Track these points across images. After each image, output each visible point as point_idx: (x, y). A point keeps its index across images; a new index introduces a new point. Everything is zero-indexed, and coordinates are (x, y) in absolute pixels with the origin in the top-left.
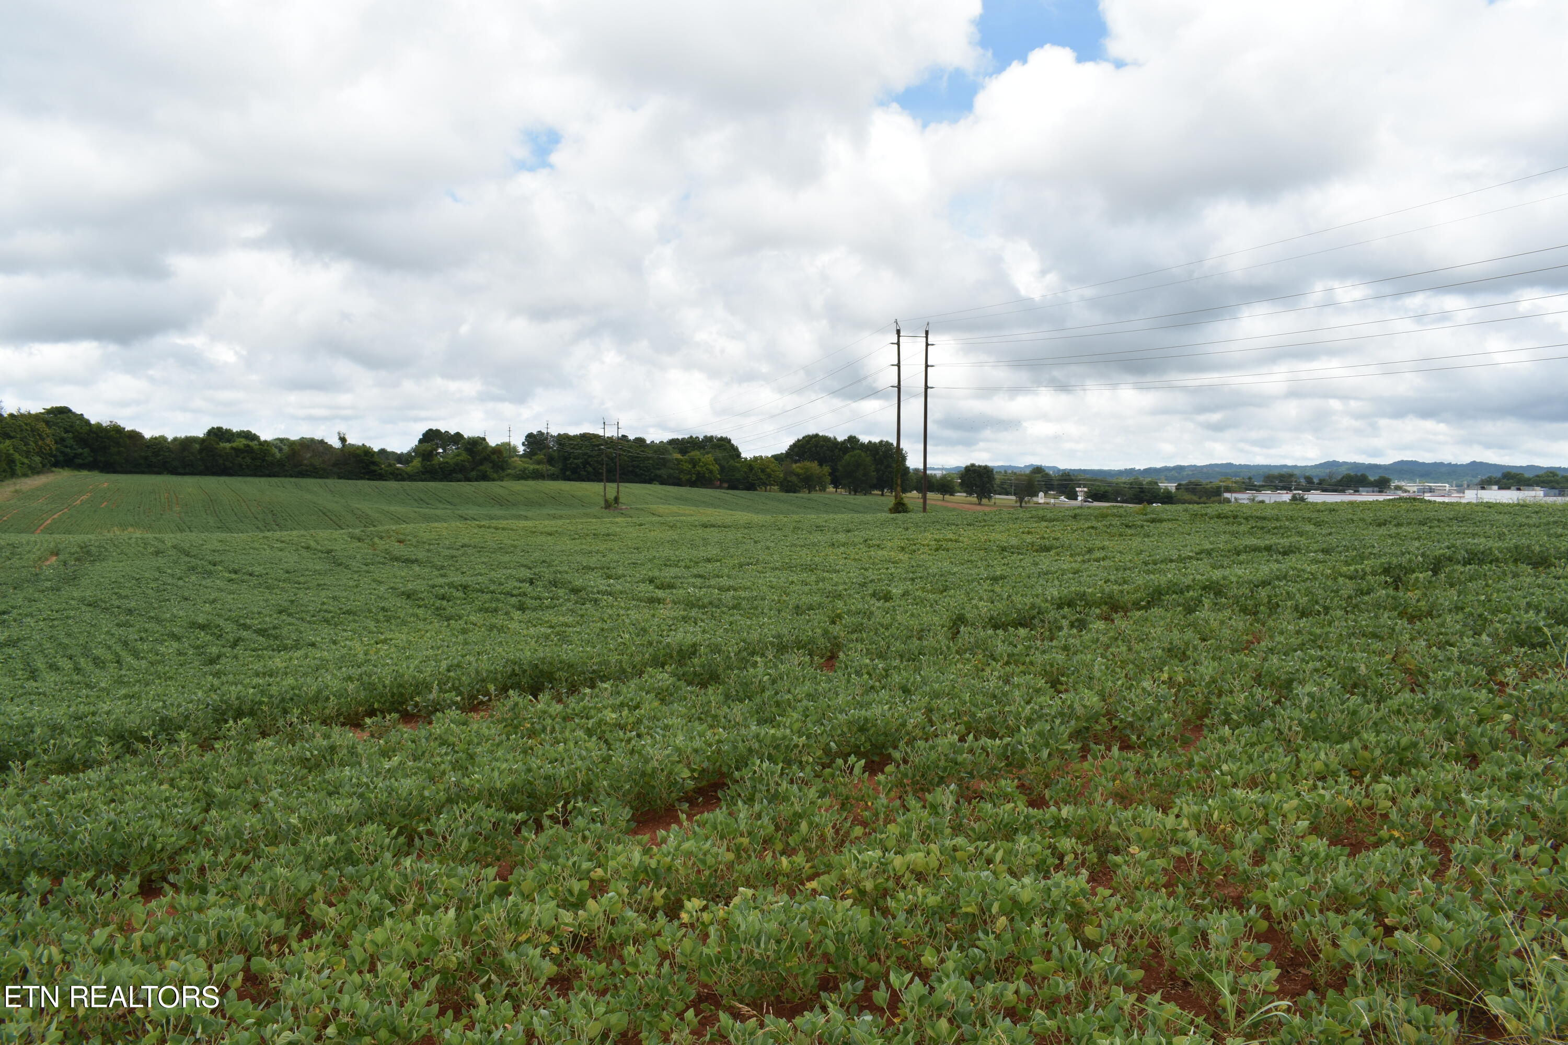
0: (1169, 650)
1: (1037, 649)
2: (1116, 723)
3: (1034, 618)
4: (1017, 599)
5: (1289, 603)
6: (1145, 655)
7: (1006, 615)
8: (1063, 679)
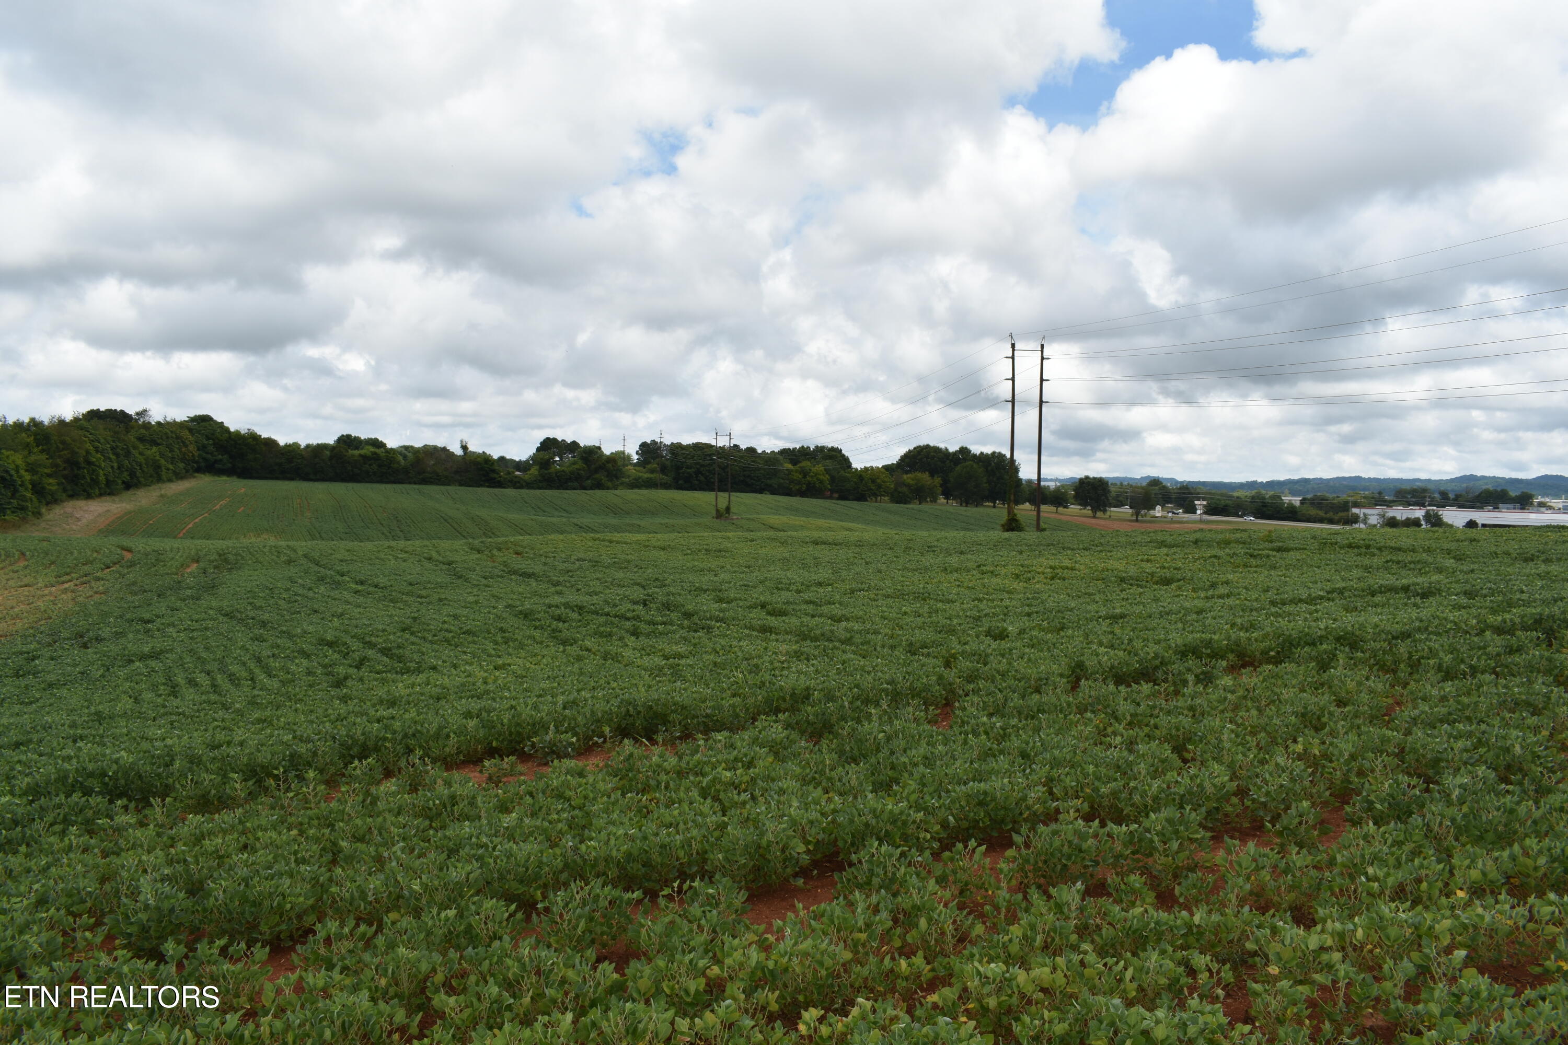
0: (1303, 715)
1: (1161, 709)
2: (1248, 803)
3: (1156, 668)
4: (1138, 644)
5: (1432, 662)
6: (1276, 721)
7: (1128, 665)
8: (1190, 747)
